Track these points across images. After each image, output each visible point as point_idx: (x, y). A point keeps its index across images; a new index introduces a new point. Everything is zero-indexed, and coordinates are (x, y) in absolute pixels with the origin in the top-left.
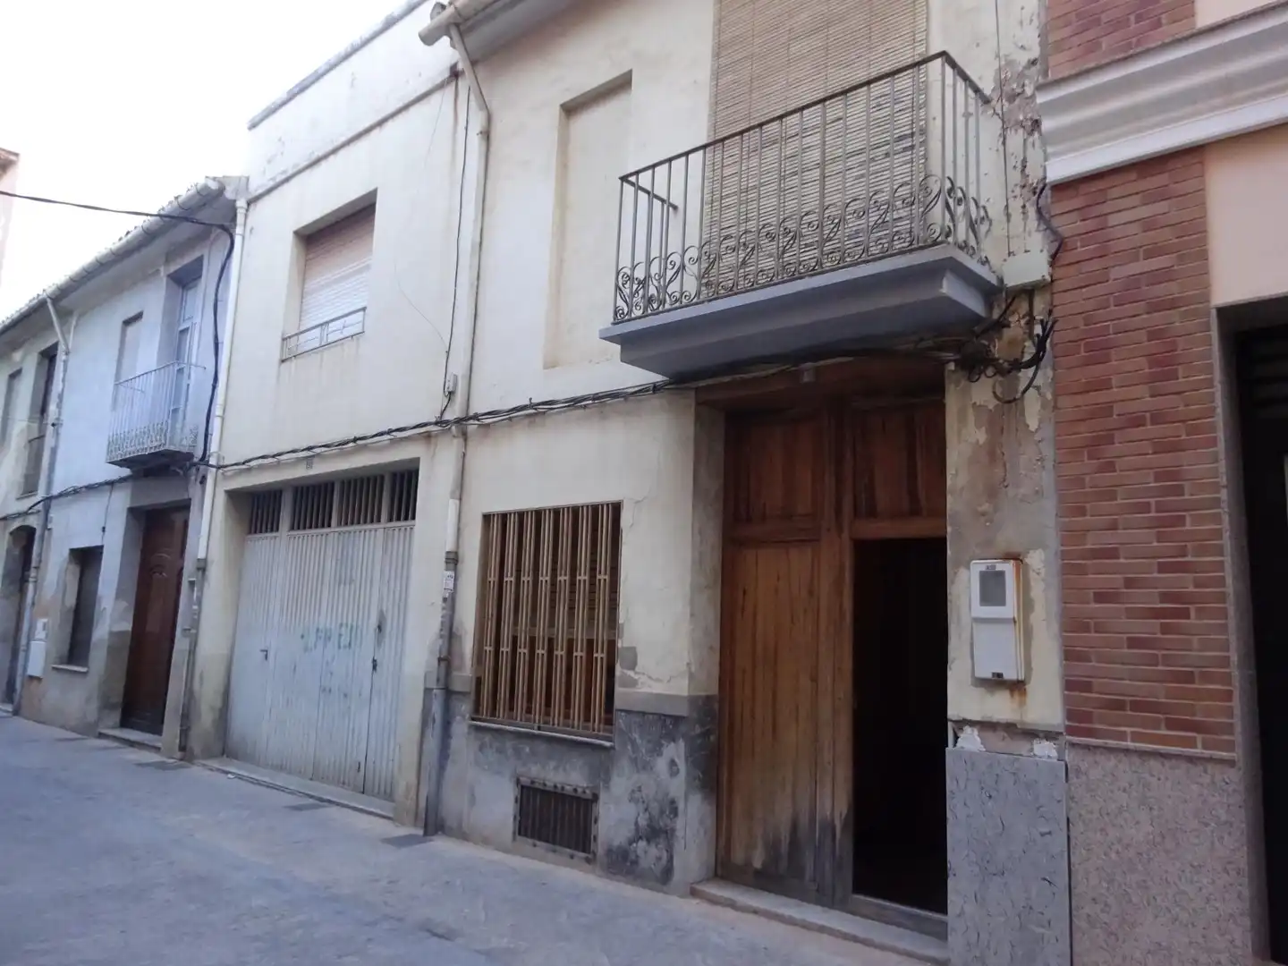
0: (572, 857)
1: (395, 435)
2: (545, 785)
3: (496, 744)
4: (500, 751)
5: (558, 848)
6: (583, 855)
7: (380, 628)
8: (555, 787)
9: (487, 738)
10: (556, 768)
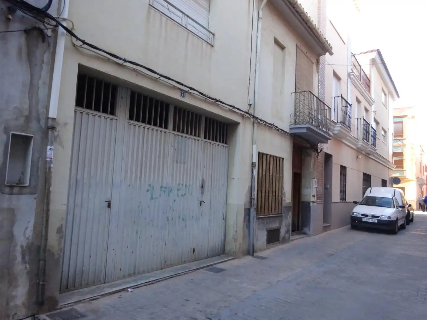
0: (277, 244)
1: (233, 108)
2: (272, 229)
3: (263, 222)
4: (263, 223)
5: (274, 243)
6: (278, 242)
7: (202, 187)
8: (274, 228)
9: (260, 220)
10: (274, 224)
